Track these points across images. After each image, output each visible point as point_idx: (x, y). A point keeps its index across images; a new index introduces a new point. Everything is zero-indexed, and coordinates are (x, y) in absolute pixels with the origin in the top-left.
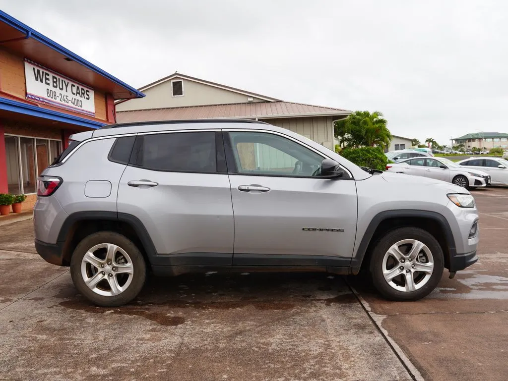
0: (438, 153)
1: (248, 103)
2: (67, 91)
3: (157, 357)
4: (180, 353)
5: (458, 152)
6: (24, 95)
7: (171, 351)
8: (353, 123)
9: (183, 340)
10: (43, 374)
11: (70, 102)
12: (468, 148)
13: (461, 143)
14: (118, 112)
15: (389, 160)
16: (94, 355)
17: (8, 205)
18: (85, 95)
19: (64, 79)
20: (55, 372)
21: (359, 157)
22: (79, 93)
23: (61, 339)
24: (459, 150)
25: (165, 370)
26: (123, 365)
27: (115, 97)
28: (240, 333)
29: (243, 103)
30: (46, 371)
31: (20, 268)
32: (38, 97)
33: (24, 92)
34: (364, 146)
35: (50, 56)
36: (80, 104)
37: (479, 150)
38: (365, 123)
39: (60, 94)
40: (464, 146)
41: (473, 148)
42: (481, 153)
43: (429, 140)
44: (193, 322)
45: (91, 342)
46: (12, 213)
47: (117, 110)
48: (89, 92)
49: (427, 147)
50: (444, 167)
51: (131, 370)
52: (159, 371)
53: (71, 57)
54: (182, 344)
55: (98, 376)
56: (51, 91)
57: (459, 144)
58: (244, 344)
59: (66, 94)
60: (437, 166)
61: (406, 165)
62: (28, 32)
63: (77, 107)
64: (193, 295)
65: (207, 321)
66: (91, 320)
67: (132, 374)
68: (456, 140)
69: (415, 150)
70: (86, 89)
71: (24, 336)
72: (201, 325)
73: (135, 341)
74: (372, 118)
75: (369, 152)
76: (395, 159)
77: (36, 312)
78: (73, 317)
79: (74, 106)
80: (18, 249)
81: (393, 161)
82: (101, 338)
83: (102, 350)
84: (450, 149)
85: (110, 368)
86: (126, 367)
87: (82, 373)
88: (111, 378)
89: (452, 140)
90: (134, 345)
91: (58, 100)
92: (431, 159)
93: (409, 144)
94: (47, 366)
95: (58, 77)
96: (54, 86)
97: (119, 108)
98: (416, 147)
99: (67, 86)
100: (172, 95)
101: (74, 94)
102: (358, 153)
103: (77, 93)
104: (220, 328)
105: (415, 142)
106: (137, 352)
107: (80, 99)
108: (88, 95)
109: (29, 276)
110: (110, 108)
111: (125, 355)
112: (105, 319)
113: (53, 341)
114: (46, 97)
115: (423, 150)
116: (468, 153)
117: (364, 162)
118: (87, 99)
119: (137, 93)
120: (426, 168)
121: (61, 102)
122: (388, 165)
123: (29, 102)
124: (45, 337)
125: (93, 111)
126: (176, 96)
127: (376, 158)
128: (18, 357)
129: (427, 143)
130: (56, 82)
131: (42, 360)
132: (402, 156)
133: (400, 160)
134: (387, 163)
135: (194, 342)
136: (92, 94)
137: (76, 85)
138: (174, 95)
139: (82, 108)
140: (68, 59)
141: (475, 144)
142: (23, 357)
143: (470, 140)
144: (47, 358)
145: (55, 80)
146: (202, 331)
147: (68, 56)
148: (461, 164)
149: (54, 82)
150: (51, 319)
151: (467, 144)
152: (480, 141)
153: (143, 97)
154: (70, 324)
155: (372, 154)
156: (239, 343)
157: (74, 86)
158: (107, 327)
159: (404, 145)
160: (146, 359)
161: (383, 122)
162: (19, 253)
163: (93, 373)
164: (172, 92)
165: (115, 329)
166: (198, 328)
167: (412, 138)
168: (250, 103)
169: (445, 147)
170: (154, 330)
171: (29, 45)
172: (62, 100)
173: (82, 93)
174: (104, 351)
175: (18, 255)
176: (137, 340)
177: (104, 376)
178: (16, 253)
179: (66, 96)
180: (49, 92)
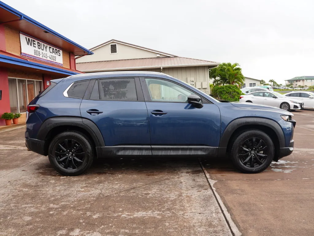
0: (276, 89)
1: (156, 58)
2: (46, 51)
3: (86, 200)
4: (99, 198)
6: (20, 53)
7: (94, 197)
8: (221, 70)
9: (102, 191)
10: (24, 207)
11: (48, 58)
12: (296, 86)
13: (291, 82)
16: (53, 199)
17: (10, 119)
19: (44, 44)
20: (31, 206)
21: (224, 91)
22: (54, 52)
23: (35, 191)
24: (290, 87)
25: (89, 206)
26: (67, 203)
27: (76, 54)
28: (134, 188)
29: (154, 58)
30: (26, 206)
31: (16, 155)
32: (28, 55)
35: (35, 30)
36: (55, 59)
37: (302, 87)
38: (228, 70)
39: (42, 53)
40: (293, 85)
41: (299, 85)
44: (108, 183)
45: (52, 192)
46: (12, 124)
47: (76, 62)
48: (59, 51)
50: (275, 98)
51: (71, 206)
52: (86, 206)
54: (101, 193)
55: (54, 208)
56: (37, 51)
58: (134, 194)
59: (46, 53)
60: (271, 97)
61: (252, 96)
62: (21, 16)
63: (53, 60)
65: (117, 182)
66: (53, 181)
68: (288, 81)
70: (58, 50)
71: (15, 189)
72: (113, 184)
73: (76, 192)
74: (233, 67)
75: (230, 88)
76: (247, 92)
77: (23, 177)
78: (43, 180)
79: (51, 60)
82: (57, 190)
83: (57, 196)
84: (284, 86)
85: (60, 205)
86: (69, 204)
87: (45, 207)
88: (60, 209)
90: (75, 194)
91: (41, 57)
92: (267, 93)
93: (258, 83)
94: (27, 203)
95: (40, 43)
96: (38, 48)
97: (77, 61)
99: (46, 48)
100: (111, 53)
101: (51, 52)
103: (53, 52)
104: (123, 186)
105: (262, 82)
106: (76, 197)
107: (55, 55)
108: (59, 53)
109: (20, 159)
110: (72, 61)
111: (69, 199)
112: (61, 181)
113: (31, 191)
114: (33, 55)
118: (59, 55)
119: (89, 52)
120: (265, 98)
121: (43, 58)
122: (241, 96)
123: (22, 58)
124: (27, 190)
125: (62, 63)
126: (113, 53)
127: (235, 92)
128: (12, 199)
130: (40, 46)
131: (24, 201)
132: (251, 90)
135: (107, 193)
136: (61, 52)
137: (52, 47)
139: (56, 61)
140: (46, 32)
141: (300, 83)
142: (15, 199)
143: (297, 81)
144: (27, 200)
145: (39, 44)
146: (113, 187)
147: (46, 30)
148: (286, 96)
149: (38, 46)
150: (31, 181)
151: (295, 83)
152: (303, 81)
153: (92, 54)
154: (41, 183)
155: (232, 89)
156: (132, 193)
157: (51, 48)
158: (61, 185)
159: (255, 83)
160: (80, 200)
161: (239, 69)
163: (51, 207)
164: (110, 51)
165: (65, 186)
166: (111, 186)
168: (158, 58)
170: (87, 187)
171: (22, 24)
172: (43, 56)
173: (56, 52)
174: (58, 197)
175: (15, 147)
176: (77, 191)
177: (57, 208)
178: (14, 146)
179: (46, 54)
180: (35, 52)
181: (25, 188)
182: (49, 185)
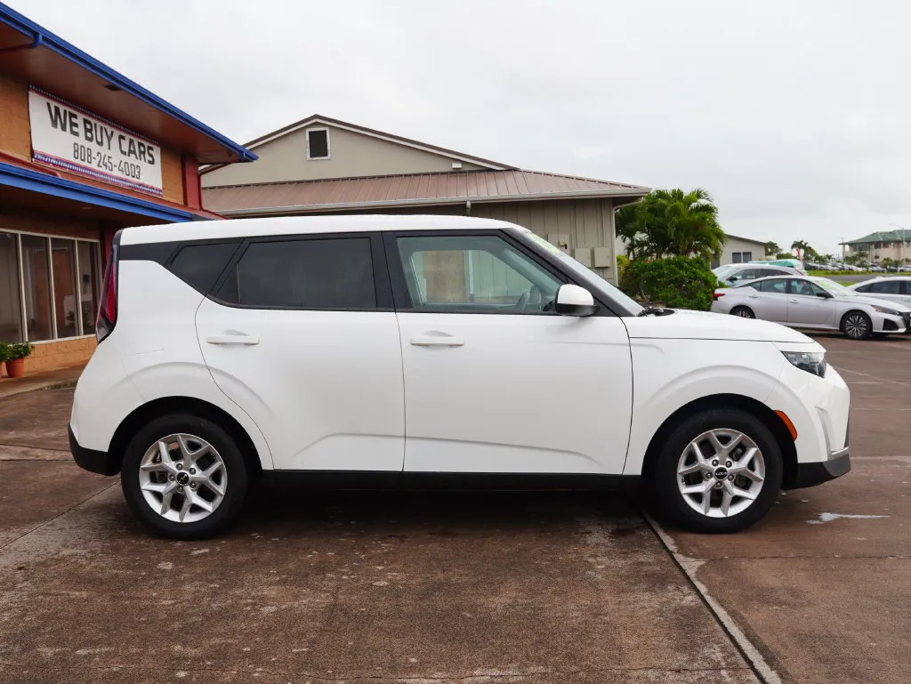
0: (815, 268)
1: (451, 173)
2: (109, 149)
4: (331, 622)
5: (854, 268)
6: (29, 154)
8: (652, 211)
9: (336, 599)
10: (85, 656)
11: (115, 169)
12: (875, 261)
13: (861, 249)
14: (205, 188)
15: (719, 282)
16: (176, 625)
18: (147, 155)
19: (104, 126)
20: (108, 653)
21: (662, 275)
22: (134, 152)
23: (114, 598)
24: (857, 263)
25: (305, 650)
26: (229, 641)
27: (201, 161)
28: (440, 587)
29: (443, 173)
30: (90, 651)
31: (30, 476)
32: (56, 160)
33: (28, 150)
34: (672, 256)
35: (78, 82)
36: (136, 173)
37: (897, 263)
38: (675, 211)
39: (98, 153)
40: (865, 256)
41: (885, 259)
42: (899, 269)
43: (798, 245)
44: (353, 568)
45: (170, 602)
46: (6, 377)
47: (203, 184)
48: (152, 149)
49: (795, 258)
50: (826, 296)
51: (245, 649)
52: (294, 650)
53: (117, 83)
54: (335, 605)
55: (186, 660)
56: (82, 146)
57: (855, 253)
59: (109, 153)
60: (812, 294)
61: (752, 291)
62: (36, 34)
63: (131, 179)
64: (353, 522)
65: (380, 568)
66: (168, 566)
67: (247, 655)
68: (851, 244)
69: (770, 263)
70: (146, 144)
71: (46, 594)
72: (368, 573)
73: (250, 601)
74: (689, 201)
75: (681, 267)
76: (732, 279)
78: (134, 561)
79: (125, 177)
80: (24, 442)
81: (729, 283)
82: (188, 596)
83: (190, 615)
84: (839, 262)
85: (206, 646)
86: (236, 645)
87: (156, 655)
88: (208, 663)
89: (844, 244)
90: (249, 607)
91: (94, 165)
92: (799, 281)
93: (760, 252)
94: (92, 643)
95: (92, 121)
96: (87, 138)
97: (207, 181)
98: (774, 257)
99: (110, 139)
100: (309, 156)
101: (124, 153)
102: (662, 268)
104: (402, 579)
105: (770, 248)
106: (255, 619)
107: (137, 162)
108: (151, 155)
110: (191, 180)
111: (234, 624)
112: (193, 565)
113: (102, 601)
114: (71, 158)
115: (786, 263)
116: (875, 268)
117: (672, 285)
118: (150, 162)
119: (242, 152)
120: (791, 297)
121: (99, 169)
122: (718, 291)
123: (38, 169)
124: (85, 594)
125: (160, 187)
126: (315, 158)
127: (695, 279)
128: (38, 628)
129: (795, 249)
130: (90, 131)
131: (82, 634)
132: (746, 274)
133: (740, 282)
134: (717, 288)
135: (356, 603)
136: (157, 153)
137: (128, 137)
138: (312, 156)
139: (141, 181)
140: (112, 88)
141: (888, 253)
142: (48, 629)
143: (878, 245)
144: (93, 631)
145: (88, 126)
146: (371, 584)
147: (113, 82)
148: (858, 290)
149: (87, 130)
151: (874, 252)
152: (899, 247)
153: (253, 159)
154: (130, 572)
155: (686, 270)
157: (124, 138)
158: (198, 577)
159: (750, 253)
160: (271, 630)
161: (709, 209)
162: (25, 449)
163: (176, 654)
164: (308, 150)
166: (363, 579)
167: (765, 241)
168: (456, 172)
169: (829, 257)
170: (282, 583)
171: (37, 59)
172: (101, 164)
173: (141, 152)
174: (195, 619)
175: (25, 453)
176: (253, 598)
177: (196, 659)
178: (19, 449)
179: (109, 157)
180: (77, 149)
181: (80, 591)
182: (156, 578)
